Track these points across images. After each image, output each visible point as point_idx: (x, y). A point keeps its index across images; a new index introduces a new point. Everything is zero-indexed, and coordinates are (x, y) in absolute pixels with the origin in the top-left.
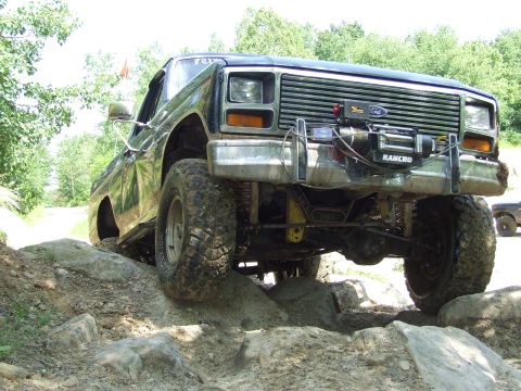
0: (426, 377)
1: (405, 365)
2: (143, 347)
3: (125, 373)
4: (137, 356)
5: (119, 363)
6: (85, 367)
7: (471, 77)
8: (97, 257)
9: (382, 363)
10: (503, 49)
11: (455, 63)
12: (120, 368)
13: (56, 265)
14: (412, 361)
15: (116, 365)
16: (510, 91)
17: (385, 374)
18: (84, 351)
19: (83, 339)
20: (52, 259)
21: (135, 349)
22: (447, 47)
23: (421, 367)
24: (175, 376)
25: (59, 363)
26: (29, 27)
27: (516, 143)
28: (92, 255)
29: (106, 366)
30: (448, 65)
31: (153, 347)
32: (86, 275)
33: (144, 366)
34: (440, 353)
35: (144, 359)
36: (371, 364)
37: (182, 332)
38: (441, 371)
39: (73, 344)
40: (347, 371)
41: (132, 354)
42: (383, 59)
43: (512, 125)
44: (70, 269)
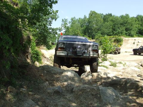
0: (102, 98)
2: (54, 89)
6: (44, 93)
7: (131, 24)
8: (51, 69)
9: (95, 95)
10: (138, 19)
11: (128, 22)
13: (44, 70)
14: (100, 95)
15: (50, 93)
17: (95, 97)
18: (45, 89)
19: (45, 86)
22: (127, 19)
23: (102, 96)
25: (40, 92)
26: (50, 18)
27: (139, 36)
29: (48, 93)
32: (49, 72)
34: (106, 93)
35: (54, 92)
36: (93, 95)
37: (64, 84)
38: (105, 97)
39: (43, 88)
40: (88, 96)
42: (115, 20)
43: (139, 33)
44: (46, 71)
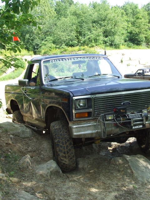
1: (129, 171)
2: (51, 168)
3: (47, 177)
4: (49, 171)
5: (45, 174)
6: (34, 176)
7: (114, 22)
8: (21, 130)
10: (126, 10)
12: (45, 176)
13: (9, 133)
14: (131, 169)
15: (44, 175)
16: (128, 27)
18: (31, 169)
19: (29, 165)
20: (6, 131)
21: (48, 169)
23: (134, 171)
24: (61, 177)
25: (26, 175)
27: (130, 47)
28: (19, 129)
29: (41, 175)
30: (106, 17)
31: (54, 168)
32: (18, 136)
33: (51, 174)
35: (51, 172)
40: (112, 173)
41: (48, 171)
42: (82, 14)
43: (129, 40)
